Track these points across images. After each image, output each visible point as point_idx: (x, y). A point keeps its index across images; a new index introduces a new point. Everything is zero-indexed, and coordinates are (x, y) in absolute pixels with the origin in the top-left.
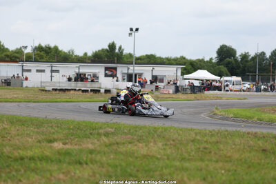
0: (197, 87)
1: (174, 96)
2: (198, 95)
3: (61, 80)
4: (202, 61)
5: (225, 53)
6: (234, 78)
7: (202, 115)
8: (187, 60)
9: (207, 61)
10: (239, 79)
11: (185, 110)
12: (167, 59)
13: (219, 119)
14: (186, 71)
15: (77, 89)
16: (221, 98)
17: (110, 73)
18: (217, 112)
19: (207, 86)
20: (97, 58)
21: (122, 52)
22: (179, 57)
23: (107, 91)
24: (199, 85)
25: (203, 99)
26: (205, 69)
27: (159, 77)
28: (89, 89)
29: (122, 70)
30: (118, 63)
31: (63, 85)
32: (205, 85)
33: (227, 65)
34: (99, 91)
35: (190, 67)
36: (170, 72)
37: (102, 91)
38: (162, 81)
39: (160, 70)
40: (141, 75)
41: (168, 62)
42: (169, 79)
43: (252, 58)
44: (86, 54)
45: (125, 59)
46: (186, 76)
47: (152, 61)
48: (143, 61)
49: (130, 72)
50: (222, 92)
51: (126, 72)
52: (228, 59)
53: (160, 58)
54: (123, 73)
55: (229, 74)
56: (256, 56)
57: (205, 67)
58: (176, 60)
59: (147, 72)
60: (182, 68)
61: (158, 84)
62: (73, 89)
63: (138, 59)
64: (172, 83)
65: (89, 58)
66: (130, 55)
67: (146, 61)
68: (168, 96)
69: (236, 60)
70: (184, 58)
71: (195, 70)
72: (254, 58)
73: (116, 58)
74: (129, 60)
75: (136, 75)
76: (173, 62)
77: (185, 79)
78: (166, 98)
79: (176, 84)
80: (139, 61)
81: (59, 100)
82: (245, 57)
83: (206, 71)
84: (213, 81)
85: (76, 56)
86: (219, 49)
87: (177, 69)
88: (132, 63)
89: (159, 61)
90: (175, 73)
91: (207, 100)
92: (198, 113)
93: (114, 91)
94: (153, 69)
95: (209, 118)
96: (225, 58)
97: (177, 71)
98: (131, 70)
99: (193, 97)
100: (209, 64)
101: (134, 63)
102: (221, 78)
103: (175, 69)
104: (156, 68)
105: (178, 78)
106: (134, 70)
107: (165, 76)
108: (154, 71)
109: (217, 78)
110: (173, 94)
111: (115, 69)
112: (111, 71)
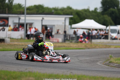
4: (87, 11)
5: (109, 3)
8: (73, 10)
9: (92, 11)
13: (116, 67)
14: (73, 21)
16: (109, 47)
17: (2, 23)
18: (112, 60)
21: (12, 3)
26: (91, 19)
29: (13, 20)
30: (9, 13)
33: (111, 14)
35: (76, 16)
39: (50, 20)
40: (31, 24)
41: (55, 12)
45: (15, 10)
46: (74, 26)
47: (40, 11)
48: (31, 11)
50: (109, 40)
52: (112, 9)
53: (48, 8)
54: (14, 23)
55: (113, 23)
57: (91, 17)
58: (62, 10)
66: (19, 6)
70: (71, 8)
73: (7, 9)
74: (18, 10)
75: (27, 25)
76: (60, 12)
77: (73, 28)
78: (59, 46)
87: (65, 19)
88: (23, 13)
89: (46, 11)
90: (63, 23)
91: (97, 48)
92: (94, 62)
93: (8, 40)
94: (43, 19)
95: (106, 66)
96: (109, 8)
97: (65, 20)
98: (23, 20)
99: (84, 46)
100: (94, 14)
101: (25, 13)
102: (107, 27)
103: (63, 19)
104: (45, 18)
105: (66, 27)
106: (25, 20)
107: (54, 25)
108: (43, 21)
109: (103, 27)
110: (62, 42)
111: (7, 19)
112: (3, 21)
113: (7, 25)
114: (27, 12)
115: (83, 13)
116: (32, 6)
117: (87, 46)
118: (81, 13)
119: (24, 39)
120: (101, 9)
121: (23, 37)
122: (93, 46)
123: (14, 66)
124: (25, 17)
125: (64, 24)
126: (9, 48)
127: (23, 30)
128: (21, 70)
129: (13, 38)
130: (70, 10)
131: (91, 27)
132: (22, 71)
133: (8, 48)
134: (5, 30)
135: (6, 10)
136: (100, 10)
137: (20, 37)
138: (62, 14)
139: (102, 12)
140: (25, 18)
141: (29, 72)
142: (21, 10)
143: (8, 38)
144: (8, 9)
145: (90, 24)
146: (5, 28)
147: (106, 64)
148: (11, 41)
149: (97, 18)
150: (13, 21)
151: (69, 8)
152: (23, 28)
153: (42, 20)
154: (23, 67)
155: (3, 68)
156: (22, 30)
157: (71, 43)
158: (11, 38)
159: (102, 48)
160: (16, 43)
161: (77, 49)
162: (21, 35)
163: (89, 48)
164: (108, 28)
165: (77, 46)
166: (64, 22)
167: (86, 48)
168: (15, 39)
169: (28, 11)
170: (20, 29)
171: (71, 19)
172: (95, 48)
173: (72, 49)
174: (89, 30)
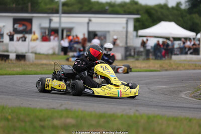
4: (164, 7)
7: (183, 95)
8: (141, 6)
9: (173, 8)
11: (153, 87)
14: (140, 25)
17: (20, 28)
23: (21, 57)
25: (174, 69)
26: (170, 20)
27: (99, 34)
29: (39, 23)
30: (33, 11)
34: (7, 57)
35: (146, 17)
37: (13, 56)
39: (100, 23)
40: (70, 30)
42: (115, 37)
45: (43, 6)
46: (142, 32)
47: (86, 8)
48: (70, 8)
49: (54, 25)
53: (98, 3)
54: (42, 28)
57: (171, 17)
58: (123, 5)
63: (64, 4)
70: (136, 3)
73: (29, 4)
74: (49, 6)
75: (63, 31)
76: (118, 9)
77: (140, 36)
87: (127, 21)
88: (57, 12)
89: (96, 8)
90: (124, 28)
91: (180, 70)
93: (31, 56)
94: (90, 20)
95: (195, 100)
97: (127, 23)
98: (56, 23)
99: (158, 66)
100: (175, 12)
101: (60, 11)
102: (197, 34)
103: (124, 21)
104: (94, 20)
105: (129, 35)
106: (60, 23)
107: (109, 32)
108: (91, 24)
109: (191, 34)
110: (122, 60)
111: (30, 21)
112: (23, 25)
113: (30, 32)
114: (63, 10)
115: (156, 11)
117: (164, 66)
118: (153, 12)
119: (58, 55)
120: (187, 4)
121: (57, 50)
122: (174, 67)
123: (41, 100)
124: (60, 17)
125: (125, 30)
126: (33, 69)
127: (56, 39)
128: (52, 106)
129: (39, 54)
130: (135, 6)
131: (171, 34)
132: (54, 108)
133: (31, 70)
134: (27, 40)
135: (27, 7)
136: (186, 6)
137: (51, 52)
138: (122, 12)
139: (189, 9)
140: (60, 20)
141: (67, 110)
142: (53, 6)
143: (32, 52)
144: (32, 5)
145: (168, 29)
146: (27, 36)
147: (195, 97)
148: (36, 58)
149: (181, 19)
150: (40, 25)
152: (56, 36)
153: (88, 23)
154: (57, 101)
155: (22, 104)
156: (54, 39)
157: (136, 62)
158: (36, 53)
159: (188, 69)
160: (44, 62)
161: (146, 71)
162: (53, 48)
163: (166, 70)
164: (199, 36)
165: (147, 66)
166: (125, 26)
167: (162, 69)
168: (43, 54)
169: (66, 8)
170: (52, 38)
171: (136, 20)
172: (177, 69)
173: (139, 71)
174: (168, 39)
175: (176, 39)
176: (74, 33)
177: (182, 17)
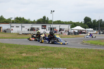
0: (76, 32)
1: (68, 36)
2: (77, 36)
3: (25, 30)
4: (78, 23)
5: (87, 20)
6: (90, 29)
7: (78, 43)
8: (73, 22)
9: (80, 23)
10: (92, 29)
11: (72, 41)
12: (65, 22)
13: (85, 44)
14: (72, 27)
15: (31, 33)
18: (84, 42)
19: (80, 32)
20: (39, 22)
21: (48, 20)
22: (70, 21)
24: (77, 32)
25: (79, 37)
27: (62, 29)
28: (36, 34)
29: (48, 26)
30: (47, 24)
31: (26, 32)
32: (79, 32)
33: (88, 24)
35: (74, 25)
36: (66, 27)
38: (63, 30)
39: (62, 26)
40: (55, 28)
43: (97, 21)
44: (34, 20)
45: (49, 22)
46: (72, 29)
47: (60, 23)
49: (51, 27)
51: (50, 27)
52: (88, 22)
53: (62, 22)
54: (48, 28)
56: (99, 21)
59: (57, 27)
60: (71, 25)
61: (62, 31)
62: (30, 34)
63: (54, 22)
64: (67, 31)
65: (36, 22)
66: (51, 21)
67: (57, 23)
68: (65, 36)
69: (91, 22)
70: (72, 22)
71: (76, 26)
72: (98, 22)
75: (53, 28)
76: (68, 23)
77: (72, 30)
78: (65, 37)
79: (69, 31)
80: (55, 23)
81: (24, 38)
82: (94, 21)
83: (80, 26)
84: (83, 30)
85: (31, 21)
86: (85, 18)
89: (62, 23)
92: (77, 42)
94: (60, 26)
95: (81, 44)
96: (87, 22)
100: (81, 24)
105: (69, 29)
109: (84, 29)
111: (46, 26)
112: (44, 27)
113: (46, 29)
116: (56, 21)
135: (45, 23)
145: (79, 28)
151: (71, 22)
159: (82, 37)
175: (80, 30)
176: (56, 29)
177: (83, 25)
